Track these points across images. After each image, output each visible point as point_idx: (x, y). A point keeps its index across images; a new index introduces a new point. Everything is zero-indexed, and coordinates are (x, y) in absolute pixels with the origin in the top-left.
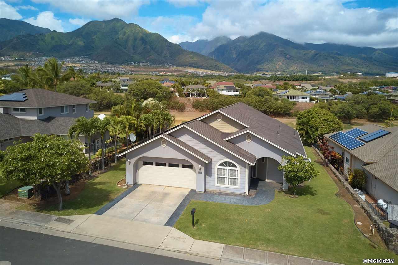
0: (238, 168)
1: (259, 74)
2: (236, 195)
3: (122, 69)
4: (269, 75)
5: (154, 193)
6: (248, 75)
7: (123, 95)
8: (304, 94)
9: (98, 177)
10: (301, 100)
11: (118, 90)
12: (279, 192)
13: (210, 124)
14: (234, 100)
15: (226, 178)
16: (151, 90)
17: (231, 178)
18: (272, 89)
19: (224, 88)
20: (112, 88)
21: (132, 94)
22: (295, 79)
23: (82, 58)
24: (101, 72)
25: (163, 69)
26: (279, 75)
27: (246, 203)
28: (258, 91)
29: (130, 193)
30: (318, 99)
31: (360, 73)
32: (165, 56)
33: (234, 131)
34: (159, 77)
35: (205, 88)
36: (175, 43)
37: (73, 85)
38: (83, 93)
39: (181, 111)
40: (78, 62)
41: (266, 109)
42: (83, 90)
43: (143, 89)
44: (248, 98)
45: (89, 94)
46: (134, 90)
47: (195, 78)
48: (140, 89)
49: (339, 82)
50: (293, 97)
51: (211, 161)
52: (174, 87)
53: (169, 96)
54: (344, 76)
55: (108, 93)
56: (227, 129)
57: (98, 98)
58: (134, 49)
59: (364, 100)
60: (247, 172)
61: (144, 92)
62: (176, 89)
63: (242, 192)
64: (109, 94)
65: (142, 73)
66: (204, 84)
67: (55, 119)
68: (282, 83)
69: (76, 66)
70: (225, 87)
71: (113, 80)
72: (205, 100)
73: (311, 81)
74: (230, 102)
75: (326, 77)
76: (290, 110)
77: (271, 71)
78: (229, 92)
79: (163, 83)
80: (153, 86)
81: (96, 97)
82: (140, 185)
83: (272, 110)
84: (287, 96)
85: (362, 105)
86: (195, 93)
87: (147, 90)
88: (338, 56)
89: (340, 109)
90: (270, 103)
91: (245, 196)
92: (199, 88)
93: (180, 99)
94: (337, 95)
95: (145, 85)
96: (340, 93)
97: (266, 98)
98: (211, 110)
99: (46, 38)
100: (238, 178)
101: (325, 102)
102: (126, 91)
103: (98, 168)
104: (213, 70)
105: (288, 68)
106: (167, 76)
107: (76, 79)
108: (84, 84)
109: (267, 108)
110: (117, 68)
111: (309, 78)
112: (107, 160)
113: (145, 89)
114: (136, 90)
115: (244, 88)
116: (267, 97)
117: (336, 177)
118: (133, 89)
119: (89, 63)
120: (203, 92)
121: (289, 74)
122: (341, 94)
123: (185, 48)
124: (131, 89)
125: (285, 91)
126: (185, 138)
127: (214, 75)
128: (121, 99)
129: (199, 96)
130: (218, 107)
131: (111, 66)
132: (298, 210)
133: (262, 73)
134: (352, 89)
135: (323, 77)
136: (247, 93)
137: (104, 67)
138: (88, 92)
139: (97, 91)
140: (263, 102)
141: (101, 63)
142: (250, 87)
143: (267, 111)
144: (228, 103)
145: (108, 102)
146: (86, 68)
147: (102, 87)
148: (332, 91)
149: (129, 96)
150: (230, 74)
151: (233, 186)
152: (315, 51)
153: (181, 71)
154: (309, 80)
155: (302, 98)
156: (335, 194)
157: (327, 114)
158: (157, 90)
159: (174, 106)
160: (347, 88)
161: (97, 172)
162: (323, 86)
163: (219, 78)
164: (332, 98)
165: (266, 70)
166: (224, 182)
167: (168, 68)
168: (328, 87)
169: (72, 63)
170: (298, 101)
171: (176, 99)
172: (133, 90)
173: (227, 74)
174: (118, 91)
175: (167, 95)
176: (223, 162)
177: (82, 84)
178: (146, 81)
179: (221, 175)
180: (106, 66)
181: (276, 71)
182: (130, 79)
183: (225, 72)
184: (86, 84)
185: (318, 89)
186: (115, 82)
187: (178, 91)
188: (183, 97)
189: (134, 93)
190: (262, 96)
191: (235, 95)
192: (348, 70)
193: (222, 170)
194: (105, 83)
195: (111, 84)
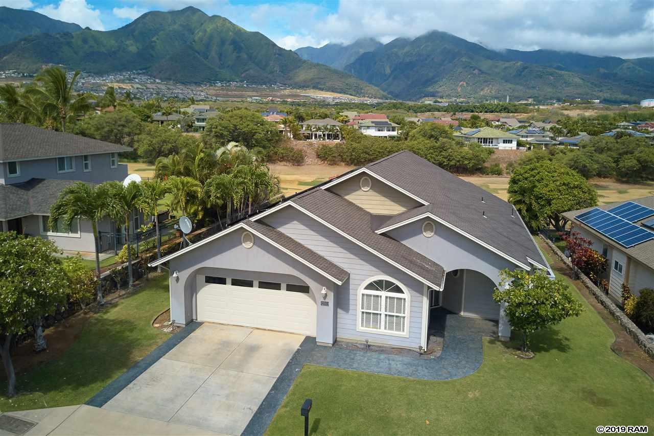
0: (407, 294)
1: (428, 101)
2: (400, 351)
3: (201, 92)
4: (444, 103)
5: (226, 344)
6: (411, 103)
7: (197, 135)
8: (508, 135)
9: (115, 305)
10: (502, 146)
11: (189, 127)
12: (491, 342)
13: (347, 197)
14: (389, 145)
15: (380, 314)
16: (245, 127)
17: (390, 316)
18: (452, 126)
19: (371, 125)
20: (180, 124)
21: (213, 134)
22: (488, 109)
23: (134, 74)
24: (166, 97)
25: (268, 92)
26: (462, 103)
27: (424, 374)
28: (429, 130)
29: (175, 345)
30: (530, 144)
31: (596, 101)
32: (273, 71)
33: (396, 213)
34: (262, 106)
35: (338, 125)
36: (289, 49)
37: (111, 118)
38: (130, 133)
39: (296, 164)
40: (128, 81)
41: (442, 160)
42: (129, 128)
43: (232, 126)
44: (413, 142)
45: (138, 134)
46: (216, 128)
47: (322, 108)
48: (226, 125)
49: (563, 115)
50: (488, 140)
51: (349, 278)
52: (285, 123)
53: (277, 138)
54: (571, 105)
55: (172, 133)
56: (381, 207)
57: (154, 142)
58: (220, 60)
59: (610, 145)
60: (425, 303)
61: (234, 131)
62: (289, 126)
63: (414, 346)
64: (173, 135)
65: (235, 99)
66: (337, 118)
67: (43, 183)
68: (468, 115)
69: (124, 87)
70: (373, 122)
71: (182, 110)
72: (338, 146)
73: (515, 113)
74: (382, 149)
75: (541, 107)
76: (484, 162)
77: (449, 96)
78: (379, 130)
79: (267, 116)
80: (249, 120)
81: (152, 139)
82: (201, 324)
83: (452, 163)
84: (479, 139)
85: (608, 154)
86: (321, 133)
87: (238, 127)
88: (560, 72)
89: (570, 162)
90: (450, 150)
91: (421, 354)
92: (327, 125)
93: (294, 143)
94: (564, 136)
95: (236, 119)
96: (568, 133)
97: (444, 143)
98: (348, 162)
99: (73, 40)
100: (407, 314)
101: (542, 148)
102: (203, 130)
103: (119, 285)
104: (351, 95)
105: (476, 92)
106: (275, 104)
107: (117, 109)
108: (130, 117)
109: (445, 160)
110: (192, 90)
111: (512, 109)
112: (140, 267)
113: (235, 126)
114: (219, 128)
115: (404, 125)
116: (445, 140)
117: (600, 304)
118: (215, 125)
119: (147, 83)
120: (335, 131)
121: (479, 103)
122: (568, 135)
123: (305, 57)
124: (211, 125)
125: (474, 130)
126: (293, 230)
127: (353, 103)
128: (194, 142)
129: (328, 138)
130: (360, 157)
131: (182, 87)
132: (540, 393)
133: (434, 100)
134: (588, 128)
135: (536, 107)
136: (410, 134)
137: (171, 89)
138: (138, 132)
139: (153, 130)
140: (437, 149)
141: (165, 83)
142: (415, 123)
143: (445, 164)
144: (378, 150)
145: (171, 148)
146: (141, 90)
147: (162, 122)
148: (555, 129)
149: (208, 138)
150: (380, 101)
151: (394, 332)
152: (521, 64)
153: (298, 96)
154: (512, 112)
155: (504, 143)
156: (609, 347)
157: (568, 174)
158: (256, 127)
159: (285, 156)
160: (579, 125)
161: (116, 295)
162: (537, 121)
163: (361, 107)
164: (554, 142)
165: (440, 94)
166: (376, 324)
167: (277, 91)
168: (546, 123)
169: (118, 82)
170: (497, 147)
171: (289, 143)
172: (214, 128)
173: (375, 101)
174: (190, 129)
175: (272, 137)
176: (374, 282)
177: (127, 118)
178: (238, 111)
179: (369, 308)
180: (174, 88)
181: (457, 97)
182: (211, 109)
183: (372, 98)
184: (134, 117)
185: (529, 126)
186: (184, 113)
187: (292, 130)
188: (301, 140)
189: (216, 132)
190: (437, 139)
191: (390, 137)
192: (577, 96)
193: (372, 297)
194: (167, 116)
195: (177, 118)
